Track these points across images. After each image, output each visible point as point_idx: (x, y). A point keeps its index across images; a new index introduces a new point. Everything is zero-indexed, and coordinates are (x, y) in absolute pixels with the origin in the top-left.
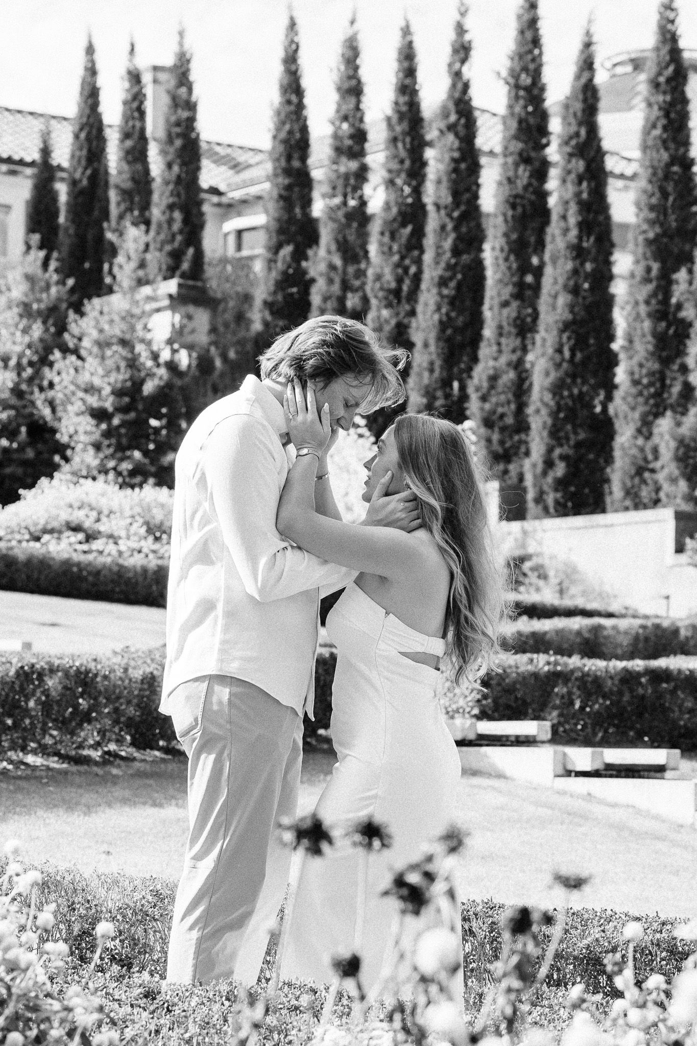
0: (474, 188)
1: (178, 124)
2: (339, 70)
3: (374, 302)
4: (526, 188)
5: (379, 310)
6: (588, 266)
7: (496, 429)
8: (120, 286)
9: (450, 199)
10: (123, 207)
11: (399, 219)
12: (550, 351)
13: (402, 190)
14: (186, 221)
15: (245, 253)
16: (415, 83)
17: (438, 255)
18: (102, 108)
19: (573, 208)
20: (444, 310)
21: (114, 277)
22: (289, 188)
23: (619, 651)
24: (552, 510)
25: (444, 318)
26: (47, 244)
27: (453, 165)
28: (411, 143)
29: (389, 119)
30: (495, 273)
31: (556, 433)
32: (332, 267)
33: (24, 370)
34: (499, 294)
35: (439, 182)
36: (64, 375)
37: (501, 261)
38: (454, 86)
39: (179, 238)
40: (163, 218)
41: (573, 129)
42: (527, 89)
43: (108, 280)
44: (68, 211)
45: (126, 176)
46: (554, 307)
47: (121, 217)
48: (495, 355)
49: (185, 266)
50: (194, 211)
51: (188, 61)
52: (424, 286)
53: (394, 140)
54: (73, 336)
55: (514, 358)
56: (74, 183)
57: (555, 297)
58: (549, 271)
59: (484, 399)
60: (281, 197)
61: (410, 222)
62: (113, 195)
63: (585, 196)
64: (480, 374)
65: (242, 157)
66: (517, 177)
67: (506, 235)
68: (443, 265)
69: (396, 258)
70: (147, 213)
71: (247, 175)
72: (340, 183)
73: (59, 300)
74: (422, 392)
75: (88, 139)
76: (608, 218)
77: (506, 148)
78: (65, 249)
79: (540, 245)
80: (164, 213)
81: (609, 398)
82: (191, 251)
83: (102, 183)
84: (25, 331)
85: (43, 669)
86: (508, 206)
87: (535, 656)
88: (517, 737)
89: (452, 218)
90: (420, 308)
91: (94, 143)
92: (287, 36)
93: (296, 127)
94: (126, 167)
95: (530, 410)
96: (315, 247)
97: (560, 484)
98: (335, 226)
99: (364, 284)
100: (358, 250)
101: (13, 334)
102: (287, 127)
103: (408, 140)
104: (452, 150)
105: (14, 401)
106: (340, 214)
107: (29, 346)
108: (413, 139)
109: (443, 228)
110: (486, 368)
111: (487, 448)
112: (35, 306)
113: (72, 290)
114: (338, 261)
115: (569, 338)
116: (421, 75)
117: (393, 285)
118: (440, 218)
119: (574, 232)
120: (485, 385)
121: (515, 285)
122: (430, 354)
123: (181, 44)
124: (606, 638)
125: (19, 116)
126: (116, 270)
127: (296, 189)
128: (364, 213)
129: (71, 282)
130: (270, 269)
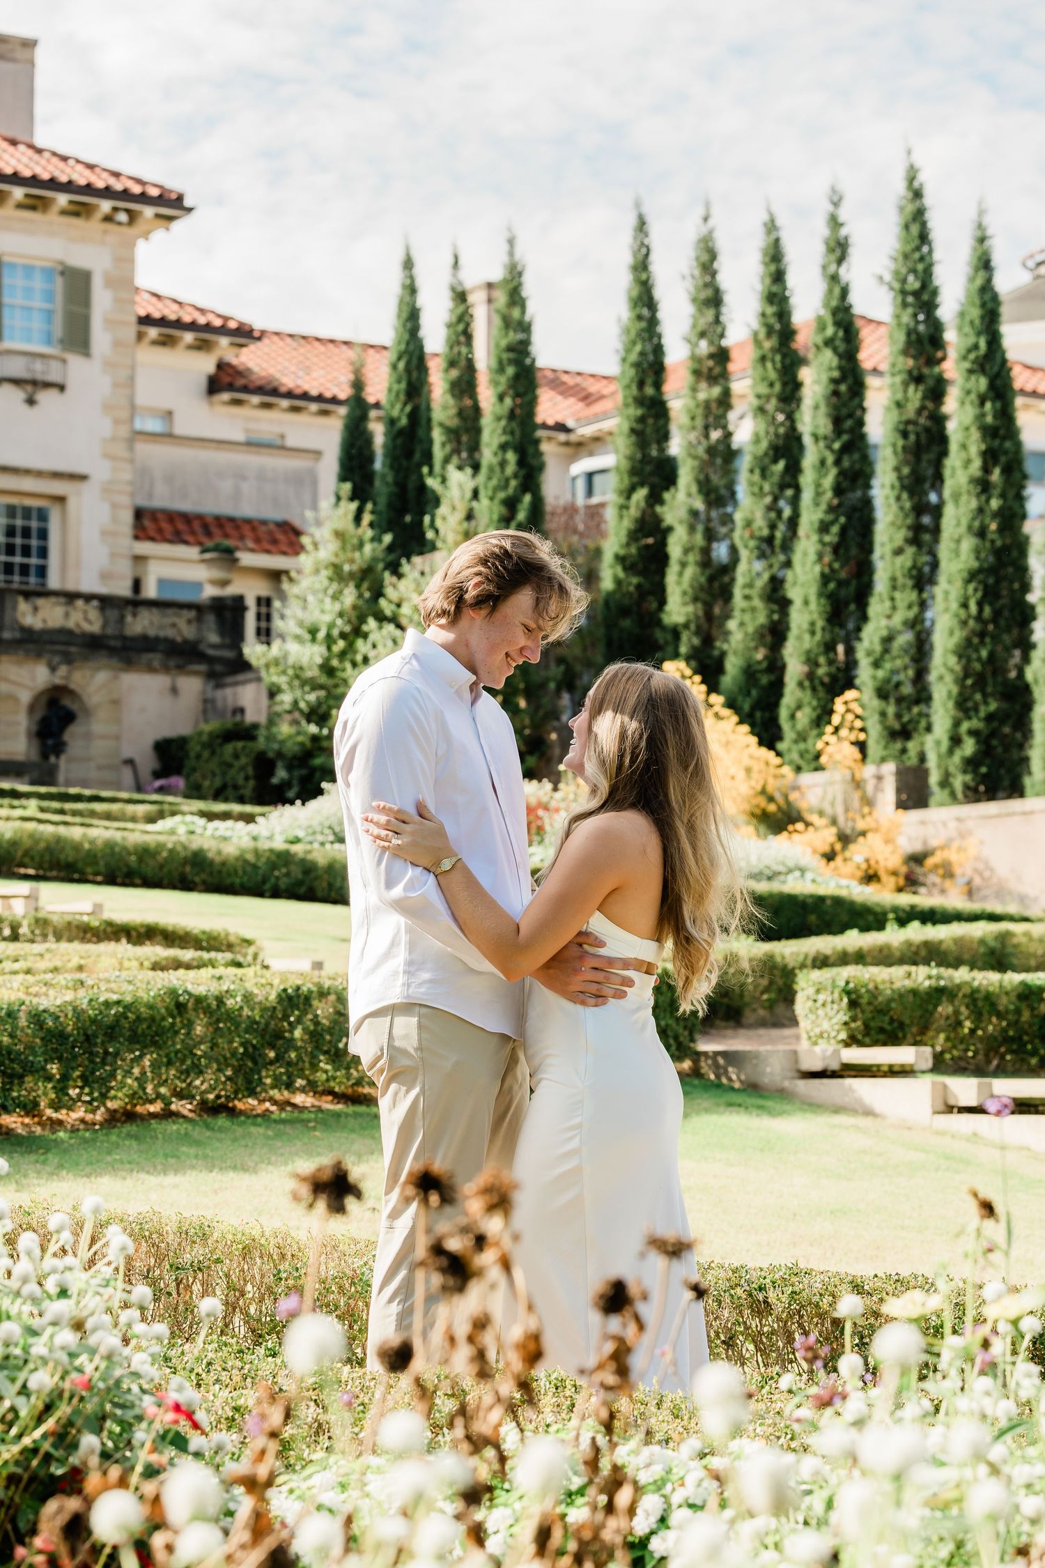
0: (858, 413)
1: (510, 349)
2: (693, 276)
3: (744, 554)
4: (920, 411)
5: (750, 563)
6: (995, 504)
7: (892, 700)
8: (444, 541)
9: (830, 427)
10: (448, 448)
11: (771, 453)
12: (954, 606)
13: (774, 418)
14: (521, 463)
15: (595, 500)
16: (785, 289)
17: (818, 494)
18: (422, 333)
19: (975, 435)
20: (827, 559)
21: (437, 532)
22: (641, 420)
23: (1033, 963)
24: (960, 795)
25: (827, 570)
26: (361, 494)
27: (832, 387)
28: (782, 362)
29: (755, 334)
30: (886, 514)
31: (964, 705)
32: (694, 513)
33: (335, 642)
34: (891, 540)
35: (816, 407)
36: (380, 647)
37: (892, 501)
38: (830, 291)
39: (513, 483)
40: (495, 461)
41: (971, 340)
42: (916, 294)
43: (430, 535)
44: (385, 455)
45: (453, 411)
46: (957, 553)
47: (446, 460)
48: (888, 612)
49: (521, 516)
50: (531, 450)
51: (520, 274)
52: (802, 531)
53: (763, 359)
54: (391, 602)
55: (911, 614)
56: (392, 422)
57: (958, 541)
58: (949, 512)
59: (876, 664)
60: (633, 431)
61: (783, 456)
62: (437, 435)
63: (989, 419)
64: (871, 636)
65: (593, 387)
66: (907, 399)
67: (897, 469)
68: (824, 507)
69: (768, 500)
70: (477, 455)
71: (598, 407)
72: (700, 412)
73: (374, 559)
74: (803, 658)
75: (408, 370)
76: (1018, 445)
77: (893, 365)
78: (382, 501)
79: (938, 479)
80: (496, 454)
81: (1026, 659)
82: (527, 498)
83: (424, 422)
84: (336, 597)
85: (310, 992)
86: (898, 435)
87: (913, 968)
88: (891, 1066)
89: (832, 451)
90: (797, 558)
91: (415, 375)
92: (635, 238)
93: (649, 348)
94: (451, 401)
95: (932, 677)
96: (672, 490)
97: (971, 764)
98: (696, 463)
99: (732, 530)
100: (723, 492)
101: (322, 601)
102: (638, 348)
103: (778, 358)
104: (831, 369)
105: (323, 679)
106: (701, 451)
107: (341, 615)
108: (784, 356)
109: (823, 462)
110: (877, 629)
111: (882, 722)
112: (347, 568)
113: (390, 549)
114: (699, 505)
115: (976, 590)
116: (792, 279)
117: (766, 532)
118: (819, 451)
119: (977, 463)
120: (878, 648)
121: (909, 528)
122: (811, 613)
123: (511, 254)
124: (1016, 946)
125: (331, 346)
126: (438, 523)
127: (650, 421)
128: (729, 446)
129: (388, 538)
130: (621, 517)
